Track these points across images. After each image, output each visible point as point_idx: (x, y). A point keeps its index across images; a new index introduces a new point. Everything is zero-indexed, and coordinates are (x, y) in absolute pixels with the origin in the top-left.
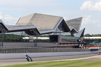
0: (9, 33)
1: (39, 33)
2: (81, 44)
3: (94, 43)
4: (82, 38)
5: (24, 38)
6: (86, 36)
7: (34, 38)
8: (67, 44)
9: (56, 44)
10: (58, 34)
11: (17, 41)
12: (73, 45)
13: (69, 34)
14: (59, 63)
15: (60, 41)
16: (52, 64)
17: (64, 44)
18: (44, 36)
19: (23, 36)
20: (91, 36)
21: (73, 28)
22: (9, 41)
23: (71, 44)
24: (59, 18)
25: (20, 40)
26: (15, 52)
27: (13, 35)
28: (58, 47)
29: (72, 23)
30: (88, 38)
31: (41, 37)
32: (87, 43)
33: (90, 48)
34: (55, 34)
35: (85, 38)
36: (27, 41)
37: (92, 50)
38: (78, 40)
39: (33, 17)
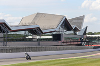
0: (12, 33)
1: (42, 32)
2: (84, 42)
3: (96, 41)
4: (85, 37)
5: (27, 37)
6: (89, 34)
7: (37, 37)
8: (70, 42)
9: (59, 43)
10: (61, 33)
11: (20, 40)
12: (76, 43)
13: (72, 32)
14: (62, 61)
15: (63, 39)
16: (55, 62)
17: (67, 42)
18: (47, 35)
19: (26, 36)
20: (93, 34)
21: (75, 26)
22: (12, 40)
23: (74, 42)
24: (61, 17)
25: (23, 39)
26: (19, 52)
27: (16, 34)
28: (61, 45)
29: (74, 21)
30: (90, 36)
31: (44, 35)
32: (90, 40)
33: (93, 46)
34: (58, 33)
35: (88, 36)
36: (30, 40)
37: (95, 48)
38: (81, 39)
39: (36, 16)
